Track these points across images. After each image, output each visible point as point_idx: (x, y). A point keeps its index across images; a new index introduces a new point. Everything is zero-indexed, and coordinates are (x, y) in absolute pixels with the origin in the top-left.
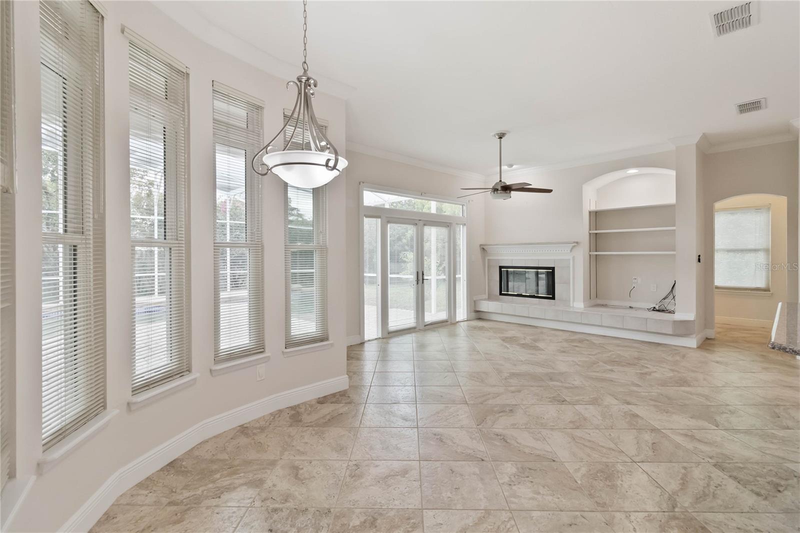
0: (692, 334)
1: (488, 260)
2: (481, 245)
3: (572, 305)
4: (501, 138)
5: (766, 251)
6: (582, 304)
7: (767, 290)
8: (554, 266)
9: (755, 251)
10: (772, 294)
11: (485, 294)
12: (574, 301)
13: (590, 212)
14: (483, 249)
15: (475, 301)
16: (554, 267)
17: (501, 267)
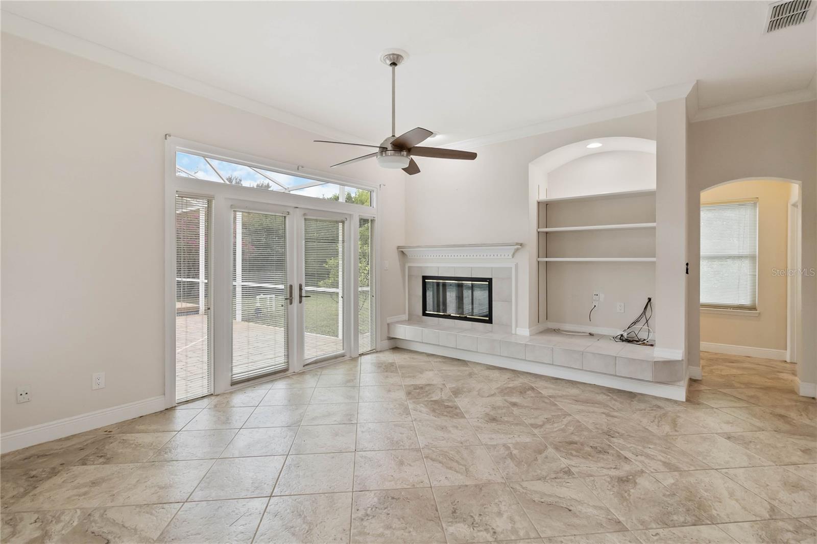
0: (679, 381)
1: (409, 267)
2: (398, 247)
3: (513, 332)
4: (394, 64)
5: (753, 258)
6: (528, 330)
7: (753, 308)
8: (491, 277)
9: (740, 257)
10: (759, 313)
11: (405, 313)
12: (517, 326)
13: (539, 203)
14: (402, 251)
15: (388, 324)
16: (491, 279)
17: (424, 278)
